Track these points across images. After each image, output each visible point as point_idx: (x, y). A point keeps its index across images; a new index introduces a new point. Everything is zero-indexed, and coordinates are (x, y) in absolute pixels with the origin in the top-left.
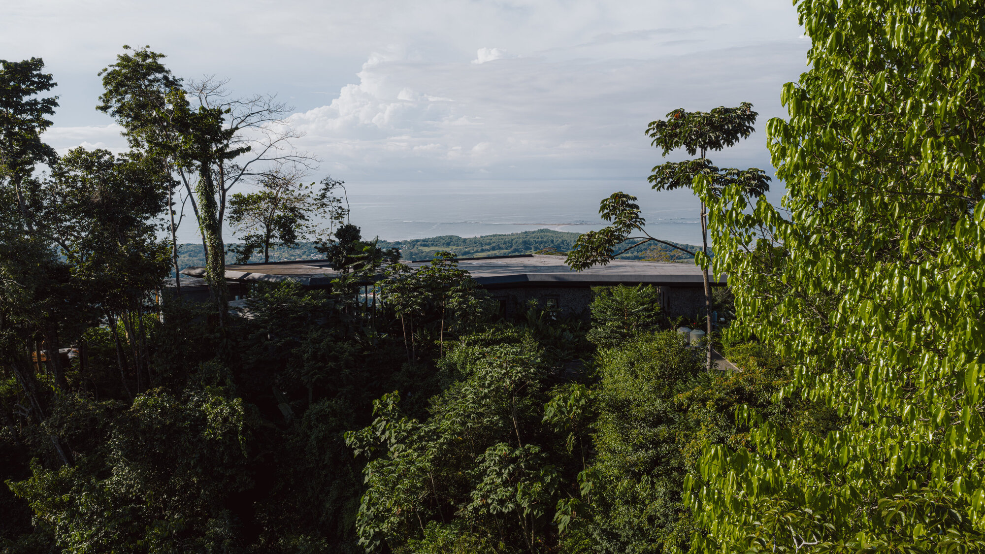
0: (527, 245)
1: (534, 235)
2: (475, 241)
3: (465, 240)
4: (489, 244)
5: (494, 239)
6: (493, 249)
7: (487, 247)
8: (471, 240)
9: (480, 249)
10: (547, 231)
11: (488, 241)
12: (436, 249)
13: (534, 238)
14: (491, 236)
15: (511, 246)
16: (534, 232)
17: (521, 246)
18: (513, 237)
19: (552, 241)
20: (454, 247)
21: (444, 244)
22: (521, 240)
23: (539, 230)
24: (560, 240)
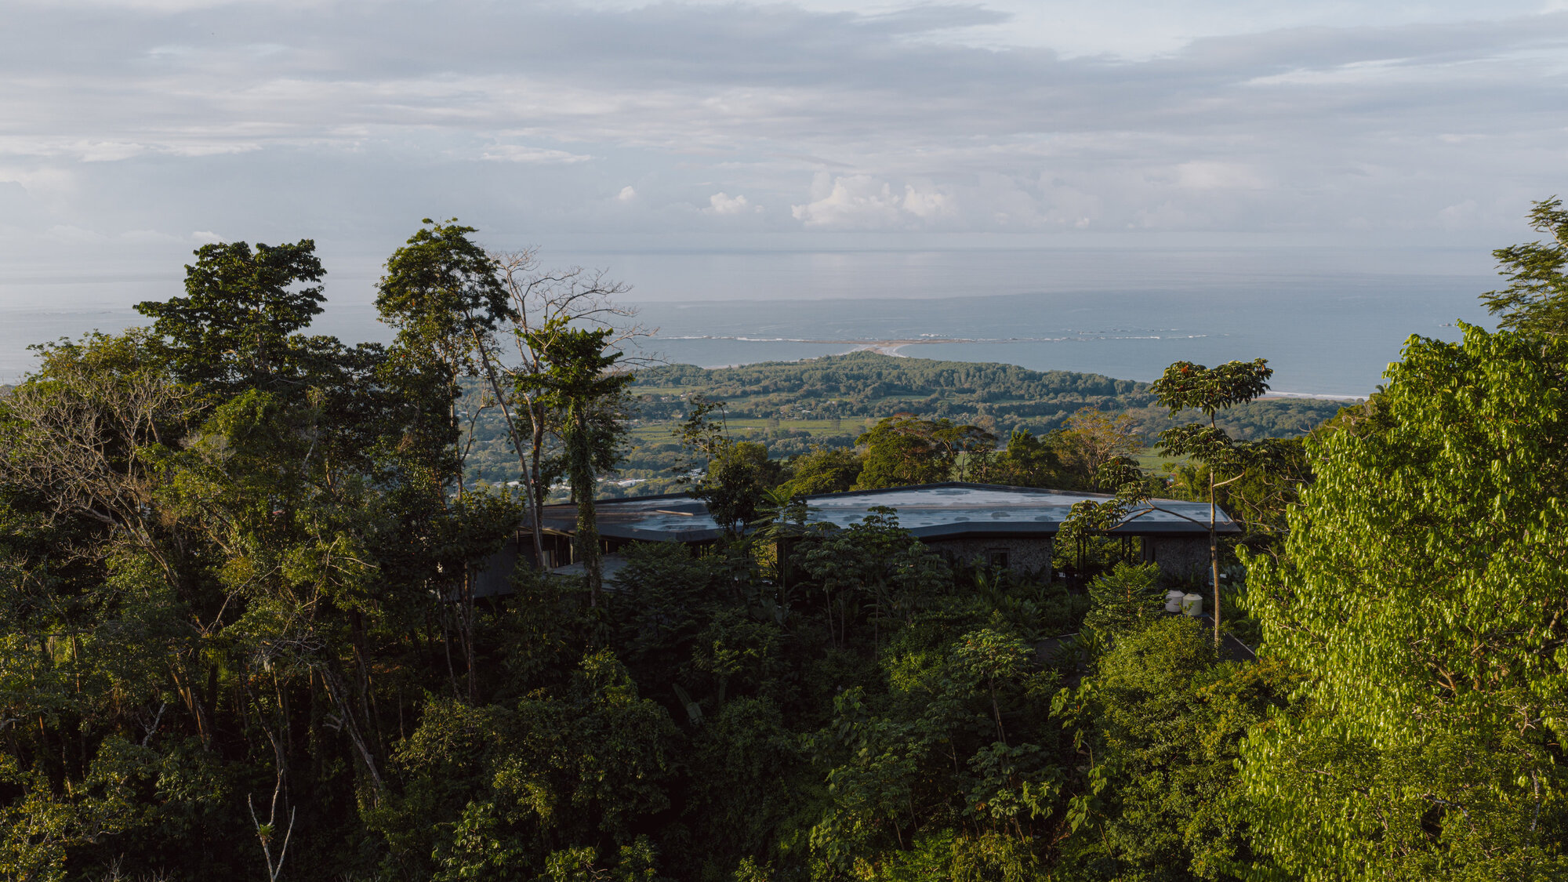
0: (831, 383)
1: (844, 363)
2: (731, 376)
3: (709, 374)
4: (758, 381)
5: (766, 370)
6: (766, 391)
7: (754, 388)
8: (721, 373)
9: (739, 392)
10: (868, 354)
11: (755, 375)
12: (653, 390)
13: (844, 369)
14: (761, 365)
15: (800, 386)
16: (843, 358)
17: (819, 386)
18: (804, 367)
19: (879, 375)
20: (689, 388)
21: (668, 381)
22: (819, 374)
23: (852, 354)
24: (895, 373)
